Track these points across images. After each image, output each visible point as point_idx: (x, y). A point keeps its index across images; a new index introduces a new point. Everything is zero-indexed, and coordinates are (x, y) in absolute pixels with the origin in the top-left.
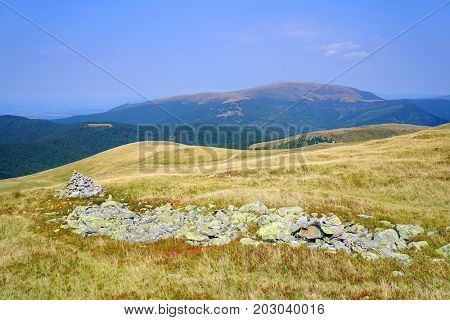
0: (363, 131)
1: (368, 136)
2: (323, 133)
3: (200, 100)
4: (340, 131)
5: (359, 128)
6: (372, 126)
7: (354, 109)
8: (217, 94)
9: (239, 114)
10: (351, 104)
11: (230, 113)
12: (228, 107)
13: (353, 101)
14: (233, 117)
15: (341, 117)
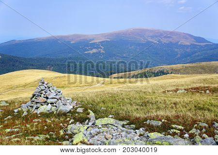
0: (196, 67)
1: (200, 70)
2: (165, 67)
3: (72, 40)
4: (179, 66)
5: (194, 65)
6: (204, 64)
7: (188, 50)
8: (85, 36)
9: (102, 51)
10: (187, 46)
11: (94, 51)
12: (94, 46)
13: (188, 44)
14: (97, 53)
15: (179, 56)
